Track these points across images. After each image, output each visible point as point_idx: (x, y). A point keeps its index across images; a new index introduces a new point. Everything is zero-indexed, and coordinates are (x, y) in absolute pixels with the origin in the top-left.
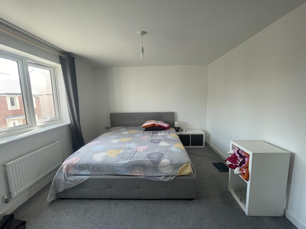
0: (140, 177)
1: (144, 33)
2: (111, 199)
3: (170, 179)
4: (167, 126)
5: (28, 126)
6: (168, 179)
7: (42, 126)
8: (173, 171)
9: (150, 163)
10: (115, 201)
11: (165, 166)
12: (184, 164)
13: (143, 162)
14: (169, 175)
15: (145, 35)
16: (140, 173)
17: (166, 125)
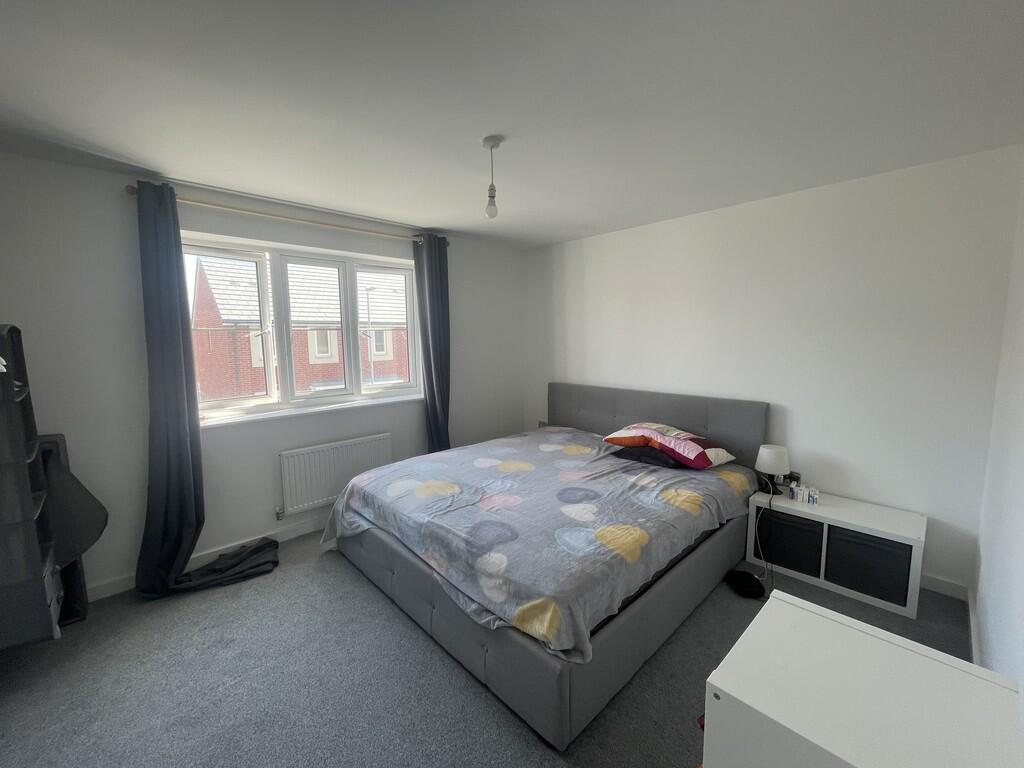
0: (435, 575)
1: (494, 141)
2: (393, 602)
3: (488, 622)
4: (692, 456)
5: (345, 392)
6: (484, 619)
7: (373, 397)
8: (505, 602)
9: (462, 545)
10: (396, 610)
11: (490, 576)
12: (540, 595)
13: (450, 536)
14: (491, 607)
15: (501, 145)
16: (440, 566)
17: (690, 451)
